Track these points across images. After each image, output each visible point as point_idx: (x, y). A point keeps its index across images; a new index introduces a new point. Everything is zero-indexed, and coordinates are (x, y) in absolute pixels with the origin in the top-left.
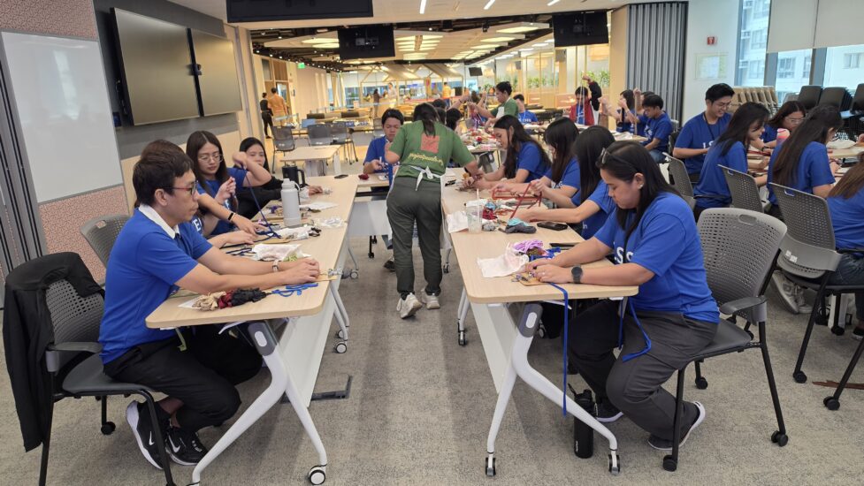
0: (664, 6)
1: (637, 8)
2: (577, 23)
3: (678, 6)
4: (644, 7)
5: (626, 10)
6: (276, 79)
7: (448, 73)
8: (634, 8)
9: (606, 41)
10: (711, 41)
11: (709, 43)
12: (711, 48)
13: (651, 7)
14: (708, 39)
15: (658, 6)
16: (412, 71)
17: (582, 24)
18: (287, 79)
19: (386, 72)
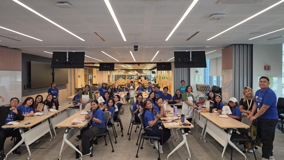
7: (143, 73)
9: (171, 70)
11: (196, 72)
12: (197, 74)
16: (132, 72)
18: (93, 73)
19: (124, 72)
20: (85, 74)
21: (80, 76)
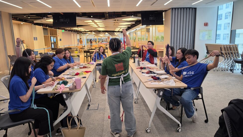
0: (187, 9)
1: (175, 10)
2: (151, 16)
3: (192, 10)
4: (178, 10)
5: (170, 11)
6: (50, 35)
7: (115, 35)
8: (174, 10)
9: (163, 24)
10: (206, 25)
12: (206, 27)
13: (181, 9)
14: (205, 23)
15: (184, 9)
16: (103, 34)
17: (153, 17)
18: (57, 35)
19: (94, 34)
20: (44, 36)
21: (36, 38)
